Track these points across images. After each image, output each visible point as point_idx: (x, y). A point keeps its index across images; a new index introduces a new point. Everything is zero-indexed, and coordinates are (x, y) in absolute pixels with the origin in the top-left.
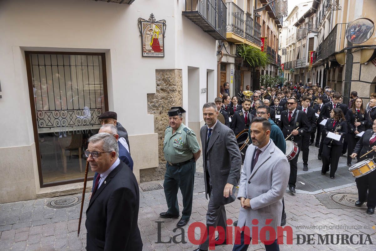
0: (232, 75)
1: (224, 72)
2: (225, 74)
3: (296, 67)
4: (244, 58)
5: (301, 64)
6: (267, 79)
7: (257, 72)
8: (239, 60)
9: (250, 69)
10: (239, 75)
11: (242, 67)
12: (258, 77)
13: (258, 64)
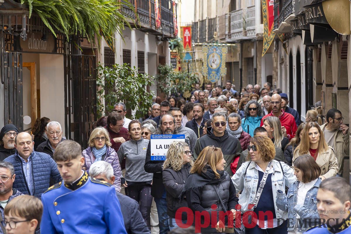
4: (31, 8)
5: (242, 29)
6: (121, 79)
7: (87, 57)
8: (13, 15)
9: (57, 44)
10: (15, 67)
11: (24, 40)
12: (90, 71)
13: (81, 32)
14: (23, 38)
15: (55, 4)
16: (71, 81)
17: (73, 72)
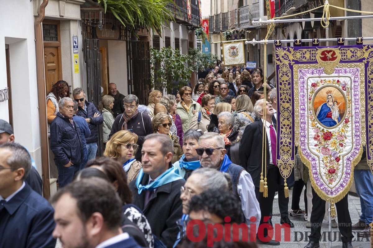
0: (76, 51)
1: (54, 43)
2: (58, 48)
3: (239, 25)
4: (106, 6)
5: (248, 20)
6: (168, 59)
7: (143, 42)
8: (92, 11)
9: (121, 33)
10: (95, 50)
11: (101, 30)
12: (145, 53)
13: (142, 23)
14: (100, 29)
15: (123, 2)
16: (131, 60)
17: (133, 54)
